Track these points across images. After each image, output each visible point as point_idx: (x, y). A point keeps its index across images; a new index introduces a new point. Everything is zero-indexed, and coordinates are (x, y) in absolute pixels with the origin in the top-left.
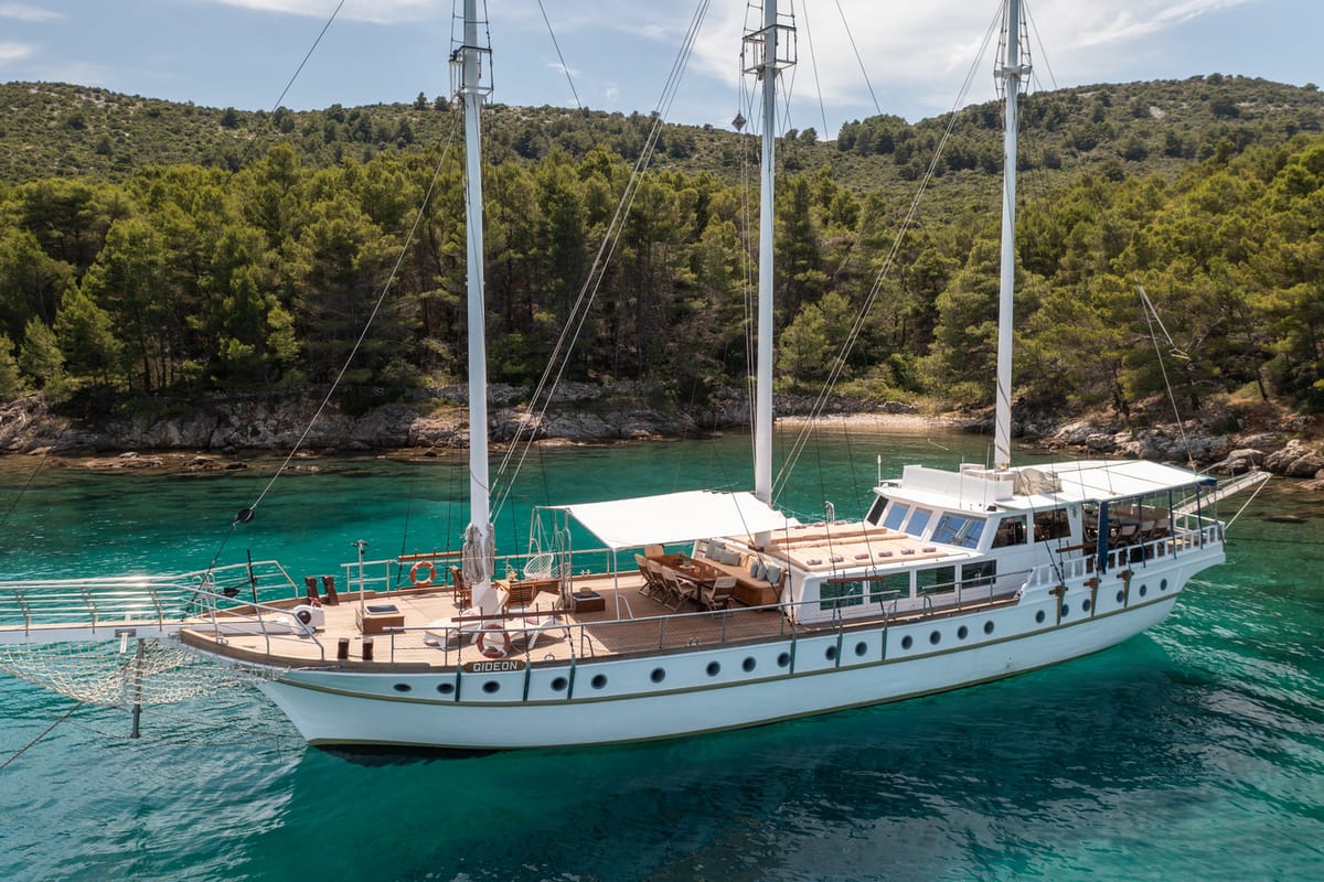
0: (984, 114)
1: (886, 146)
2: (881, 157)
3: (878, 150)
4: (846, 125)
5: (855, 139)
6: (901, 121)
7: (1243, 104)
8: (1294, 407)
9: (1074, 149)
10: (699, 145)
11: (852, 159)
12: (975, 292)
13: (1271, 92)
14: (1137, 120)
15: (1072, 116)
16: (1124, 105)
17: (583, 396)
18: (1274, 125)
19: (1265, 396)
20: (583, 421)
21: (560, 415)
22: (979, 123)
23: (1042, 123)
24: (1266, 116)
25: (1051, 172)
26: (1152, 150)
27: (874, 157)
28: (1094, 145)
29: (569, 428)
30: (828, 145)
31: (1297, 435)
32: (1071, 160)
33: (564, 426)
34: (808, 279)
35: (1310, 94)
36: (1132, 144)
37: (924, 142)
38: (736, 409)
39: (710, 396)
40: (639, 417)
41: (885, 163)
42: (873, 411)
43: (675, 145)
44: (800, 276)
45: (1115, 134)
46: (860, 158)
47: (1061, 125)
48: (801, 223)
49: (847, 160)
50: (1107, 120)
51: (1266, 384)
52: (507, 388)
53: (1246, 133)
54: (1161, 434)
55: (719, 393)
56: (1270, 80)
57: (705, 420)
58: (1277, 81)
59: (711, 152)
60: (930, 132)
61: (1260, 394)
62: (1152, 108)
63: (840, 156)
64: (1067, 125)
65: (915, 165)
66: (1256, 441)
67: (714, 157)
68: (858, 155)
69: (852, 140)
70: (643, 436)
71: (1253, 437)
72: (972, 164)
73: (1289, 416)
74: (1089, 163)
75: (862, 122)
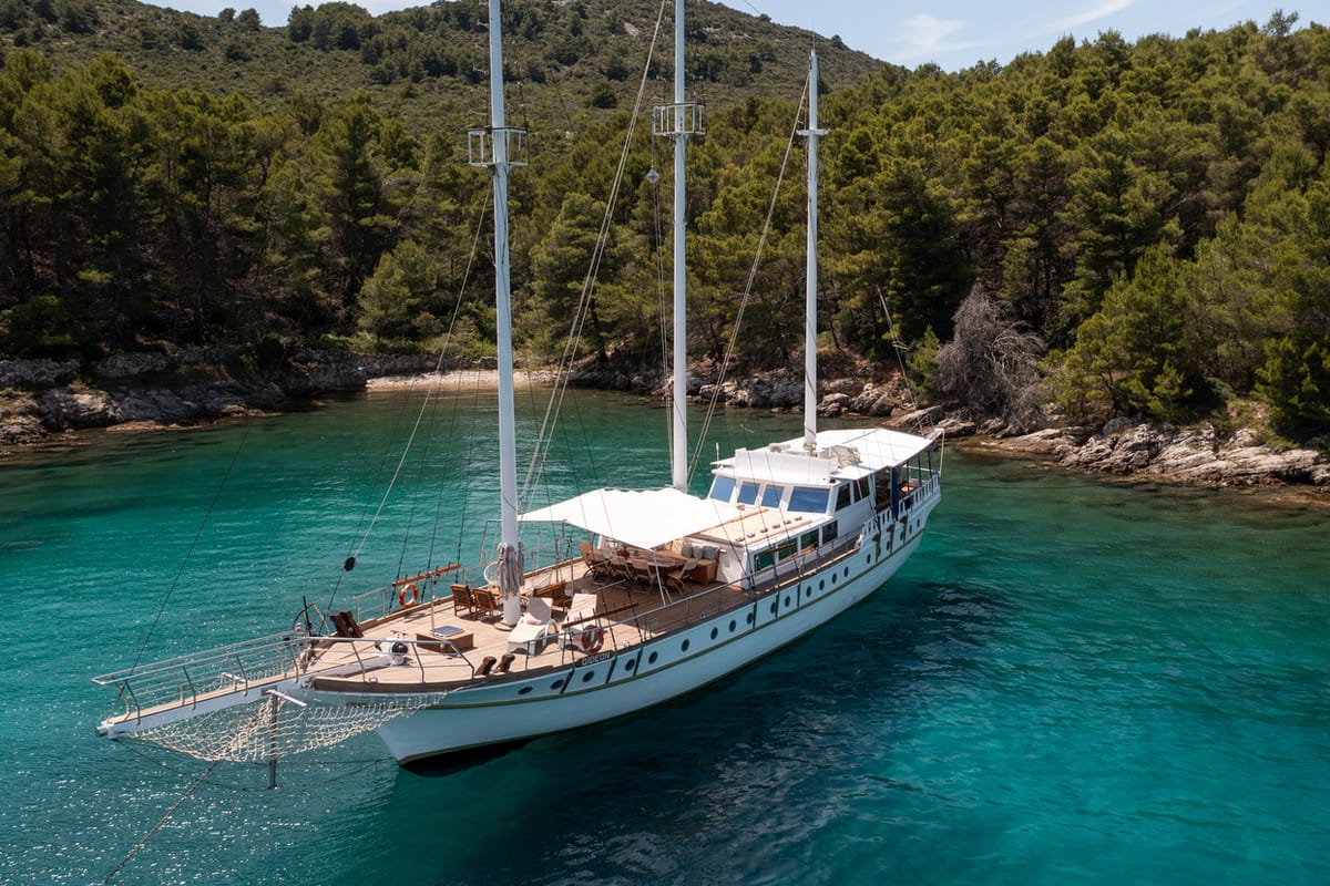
0: (457, 13)
1: (349, 40)
2: (345, 53)
3: (339, 44)
4: (296, 11)
5: (311, 29)
6: (363, 11)
7: (708, 29)
8: (864, 355)
9: (555, 62)
10: (103, 18)
11: (310, 54)
12: (572, 246)
13: (732, 19)
14: (613, 36)
15: (550, 25)
16: (599, 18)
17: (146, 369)
18: (738, 54)
19: (838, 346)
20: (157, 398)
21: (127, 394)
22: (451, 23)
23: (518, 30)
24: (730, 43)
25: (535, 86)
26: (633, 70)
27: (336, 52)
28: (575, 60)
29: (144, 408)
30: (277, 31)
31: (870, 379)
32: (555, 74)
33: (137, 406)
34: (376, 225)
35: (764, 24)
36: (613, 62)
37: (395, 40)
38: (321, 374)
39: (290, 360)
40: (220, 390)
41: (351, 61)
42: (469, 367)
43: (70, 14)
44: (365, 221)
45: (595, 49)
46: (319, 52)
47: (539, 34)
48: (360, 161)
49: (303, 53)
50: (586, 33)
51: (838, 335)
52: (52, 364)
53: (716, 60)
54: (760, 382)
55: (299, 355)
56: (731, 7)
57: (291, 387)
58: (736, 9)
59: (123, 28)
60: (399, 29)
61: (833, 344)
62: (627, 24)
63: (295, 47)
64: (546, 34)
65: (389, 67)
66: (839, 386)
67: (127, 36)
68: (316, 48)
69: (306, 30)
70: (238, 412)
71: (838, 382)
72: (451, 71)
73: (862, 363)
74: (572, 79)
75: (315, 9)
